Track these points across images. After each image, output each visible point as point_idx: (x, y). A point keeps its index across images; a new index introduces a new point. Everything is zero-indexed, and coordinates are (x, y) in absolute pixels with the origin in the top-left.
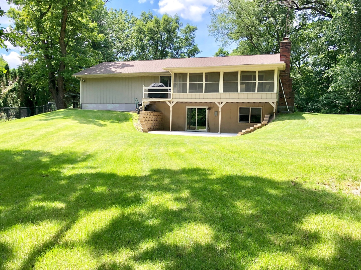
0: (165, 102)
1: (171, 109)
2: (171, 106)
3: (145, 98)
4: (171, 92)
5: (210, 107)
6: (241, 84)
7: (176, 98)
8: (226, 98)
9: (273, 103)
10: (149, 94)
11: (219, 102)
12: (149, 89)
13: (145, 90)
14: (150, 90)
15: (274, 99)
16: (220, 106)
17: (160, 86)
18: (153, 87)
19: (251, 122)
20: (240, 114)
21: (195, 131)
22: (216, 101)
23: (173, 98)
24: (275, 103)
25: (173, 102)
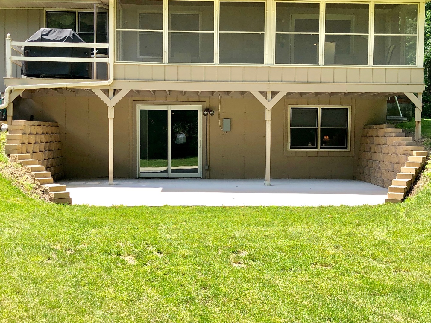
0: (89, 91)
1: (111, 115)
2: (111, 103)
3: (15, 76)
4: (111, 60)
5: (208, 106)
6: (328, 39)
7: (128, 77)
8: (284, 80)
9: (416, 95)
10: (27, 63)
11: (263, 93)
12: (26, 48)
13: (15, 53)
14: (29, 51)
15: (418, 84)
16: (269, 105)
17: (69, 40)
18: (42, 40)
19: (321, 148)
20: (292, 126)
21: (167, 178)
22: (255, 90)
23: (118, 77)
24: (420, 97)
25: (115, 92)
